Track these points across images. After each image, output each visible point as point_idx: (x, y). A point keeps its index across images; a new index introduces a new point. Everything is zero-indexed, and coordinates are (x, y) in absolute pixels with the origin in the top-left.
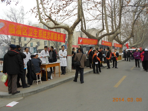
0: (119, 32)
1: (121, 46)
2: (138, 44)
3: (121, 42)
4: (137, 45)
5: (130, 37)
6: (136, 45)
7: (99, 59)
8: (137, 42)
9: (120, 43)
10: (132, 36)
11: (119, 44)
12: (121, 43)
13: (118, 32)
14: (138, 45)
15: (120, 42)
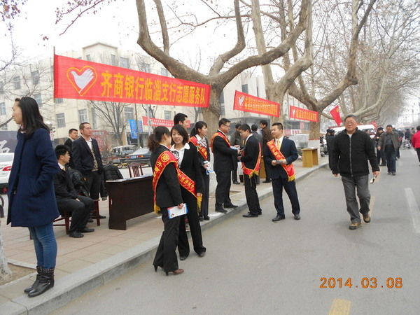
0: (304, 64)
1: (313, 116)
2: (368, 111)
3: (314, 102)
4: (365, 112)
5: (346, 86)
6: (363, 114)
7: (187, 181)
8: (365, 104)
9: (311, 107)
10: (350, 81)
11: (305, 108)
12: (315, 108)
13: (302, 62)
14: (367, 116)
15: (311, 103)
